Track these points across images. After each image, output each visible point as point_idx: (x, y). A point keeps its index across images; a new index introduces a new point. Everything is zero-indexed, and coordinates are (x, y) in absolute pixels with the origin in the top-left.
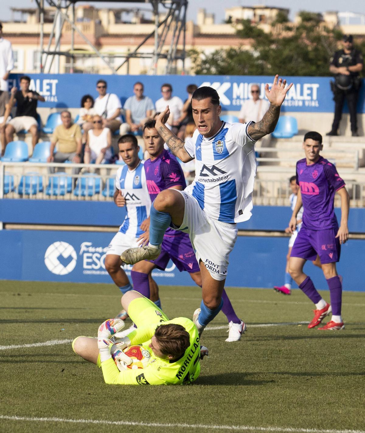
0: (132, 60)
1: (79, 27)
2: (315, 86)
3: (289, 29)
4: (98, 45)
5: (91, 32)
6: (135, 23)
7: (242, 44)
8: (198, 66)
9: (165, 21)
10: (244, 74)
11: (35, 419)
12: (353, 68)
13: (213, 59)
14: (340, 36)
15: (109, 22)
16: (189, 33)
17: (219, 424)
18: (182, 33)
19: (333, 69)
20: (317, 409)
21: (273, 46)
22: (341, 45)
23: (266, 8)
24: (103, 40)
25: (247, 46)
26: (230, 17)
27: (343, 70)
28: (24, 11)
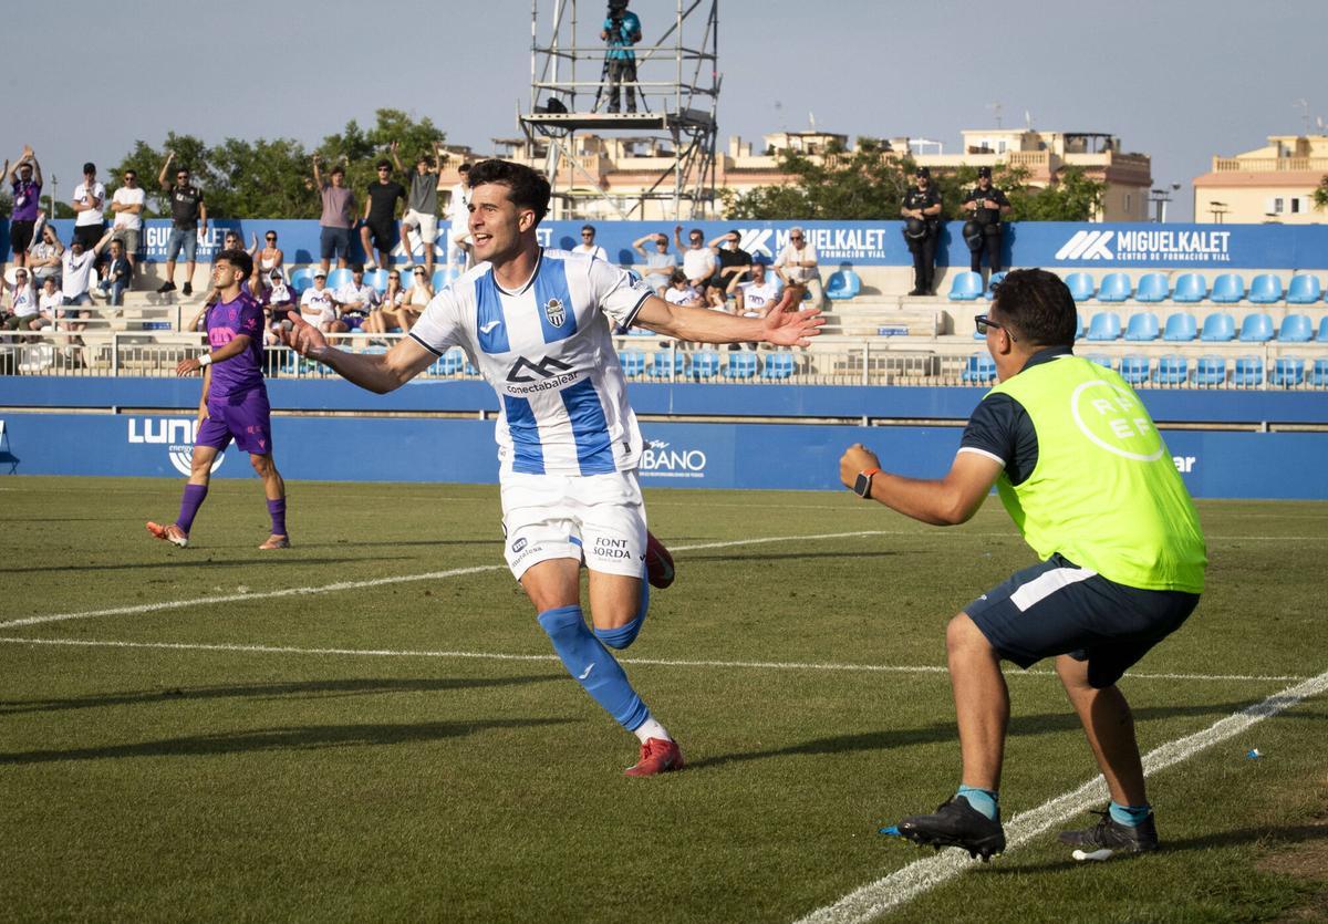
0: (646, 201)
1: (579, 162)
2: (881, 232)
3: (845, 161)
4: (605, 184)
5: (595, 168)
6: (650, 157)
7: (786, 181)
8: (731, 208)
9: (688, 152)
10: (789, 219)
11: (527, 657)
12: (928, 211)
13: (750, 200)
14: (910, 168)
15: (617, 156)
16: (720, 168)
17: (761, 661)
18: (710, 167)
19: (905, 211)
20: (887, 641)
21: (826, 183)
22: (912, 180)
23: (818, 135)
24: (610, 179)
25: (792, 183)
26: (772, 147)
27: (916, 213)
28: (510, 144)
